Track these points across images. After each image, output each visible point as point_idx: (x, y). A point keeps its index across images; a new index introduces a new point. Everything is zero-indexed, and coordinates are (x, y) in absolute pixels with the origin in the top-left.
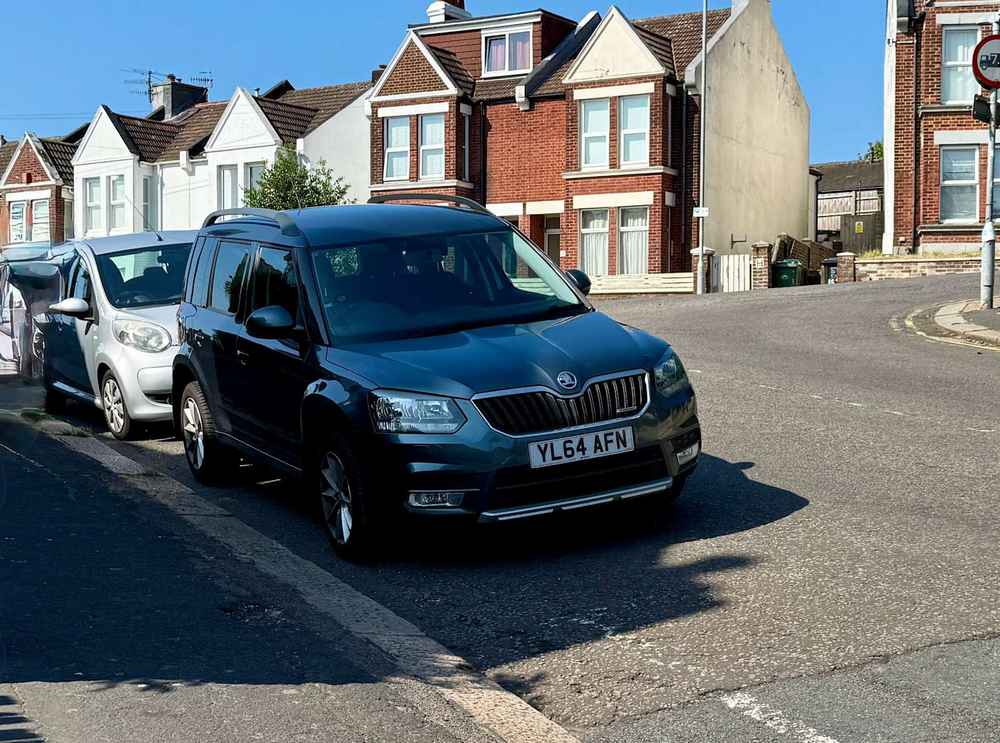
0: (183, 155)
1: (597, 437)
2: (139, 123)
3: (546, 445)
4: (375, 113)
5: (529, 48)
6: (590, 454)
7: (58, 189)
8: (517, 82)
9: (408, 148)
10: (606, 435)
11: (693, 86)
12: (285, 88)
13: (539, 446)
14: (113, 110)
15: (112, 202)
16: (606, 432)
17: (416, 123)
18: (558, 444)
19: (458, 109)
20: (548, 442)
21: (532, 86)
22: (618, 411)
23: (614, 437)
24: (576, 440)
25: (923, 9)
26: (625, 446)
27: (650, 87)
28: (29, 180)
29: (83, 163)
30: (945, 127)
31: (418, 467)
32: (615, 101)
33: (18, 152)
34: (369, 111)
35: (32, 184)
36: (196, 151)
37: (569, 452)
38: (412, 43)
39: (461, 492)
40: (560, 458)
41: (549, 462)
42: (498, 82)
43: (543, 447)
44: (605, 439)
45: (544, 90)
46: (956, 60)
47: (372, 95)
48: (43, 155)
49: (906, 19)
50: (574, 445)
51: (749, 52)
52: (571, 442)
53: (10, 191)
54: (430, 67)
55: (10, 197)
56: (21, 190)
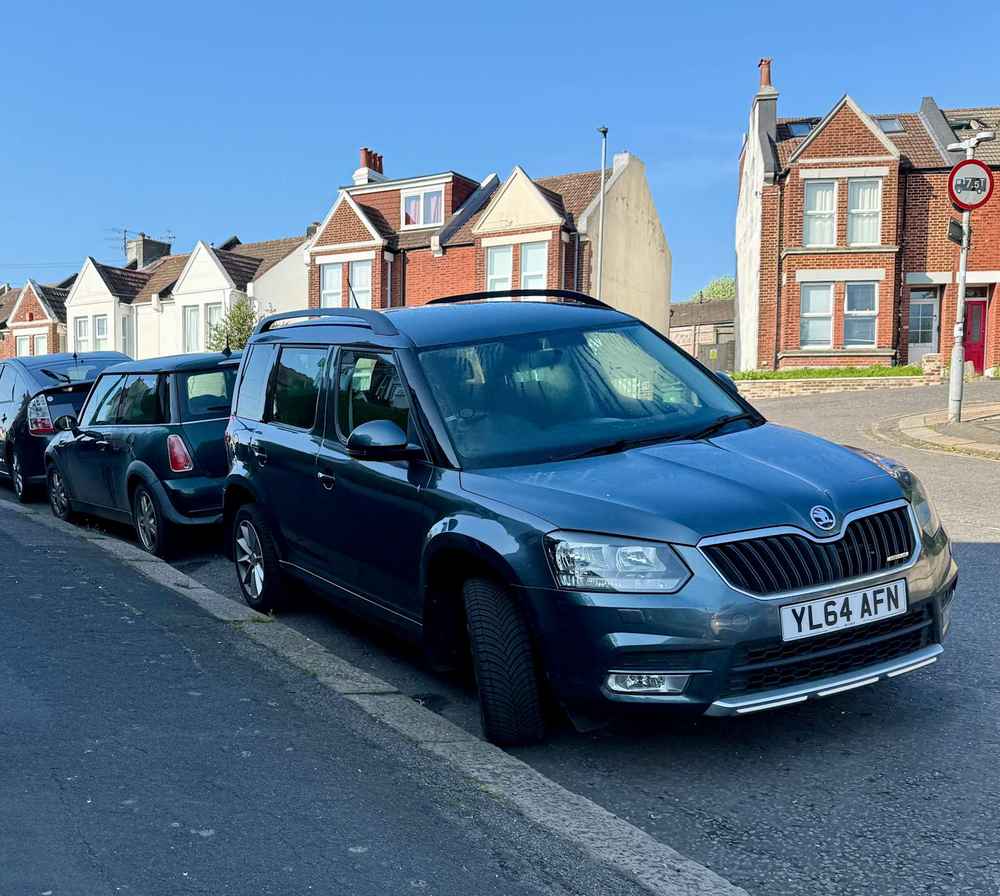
0: (155, 297)
1: (865, 596)
2: (118, 272)
3: (803, 609)
4: (313, 260)
5: (442, 204)
6: (857, 620)
7: (55, 326)
8: (432, 234)
9: (340, 290)
10: (875, 593)
11: (585, 235)
12: (235, 242)
13: (794, 611)
14: (98, 261)
15: (98, 337)
16: (874, 589)
17: (347, 267)
18: (818, 607)
19: (383, 256)
20: (806, 605)
21: (445, 237)
22: (889, 559)
23: (883, 596)
24: (840, 600)
25: (788, 166)
26: (897, 607)
27: (548, 235)
28: (31, 319)
29: (73, 305)
30: (805, 266)
31: (620, 639)
32: (517, 247)
33: (21, 297)
34: (308, 259)
35: (34, 322)
36: (165, 294)
37: (831, 618)
38: (344, 201)
39: (684, 675)
40: (820, 626)
41: (807, 632)
42: (416, 234)
43: (798, 612)
44: (875, 597)
45: (455, 240)
46: (815, 209)
47: (310, 246)
48: (42, 298)
49: (773, 174)
50: (837, 609)
51: (627, 205)
52: (833, 603)
53: (17, 328)
54: (359, 221)
55: (16, 333)
56: (25, 327)
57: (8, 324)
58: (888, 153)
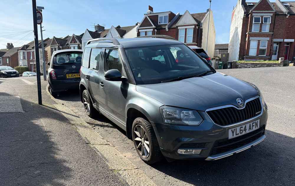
1: (250, 124)
2: (93, 33)
5: (168, 19)
6: (248, 131)
7: (79, 44)
8: (166, 25)
13: (232, 130)
16: (253, 122)
17: (146, 33)
18: (238, 129)
19: (155, 30)
20: (235, 128)
21: (169, 26)
22: (256, 113)
23: (254, 124)
24: (244, 126)
25: (250, 12)
26: (257, 127)
29: (83, 40)
30: (252, 36)
32: (186, 29)
35: (75, 43)
37: (241, 132)
38: (146, 17)
39: (200, 150)
40: (238, 134)
41: (235, 136)
42: (162, 25)
44: (252, 125)
47: (138, 27)
48: (76, 38)
49: (246, 14)
50: (243, 129)
52: (242, 127)
55: (70, 46)
56: (72, 45)
57: (69, 44)
58: (273, 10)
